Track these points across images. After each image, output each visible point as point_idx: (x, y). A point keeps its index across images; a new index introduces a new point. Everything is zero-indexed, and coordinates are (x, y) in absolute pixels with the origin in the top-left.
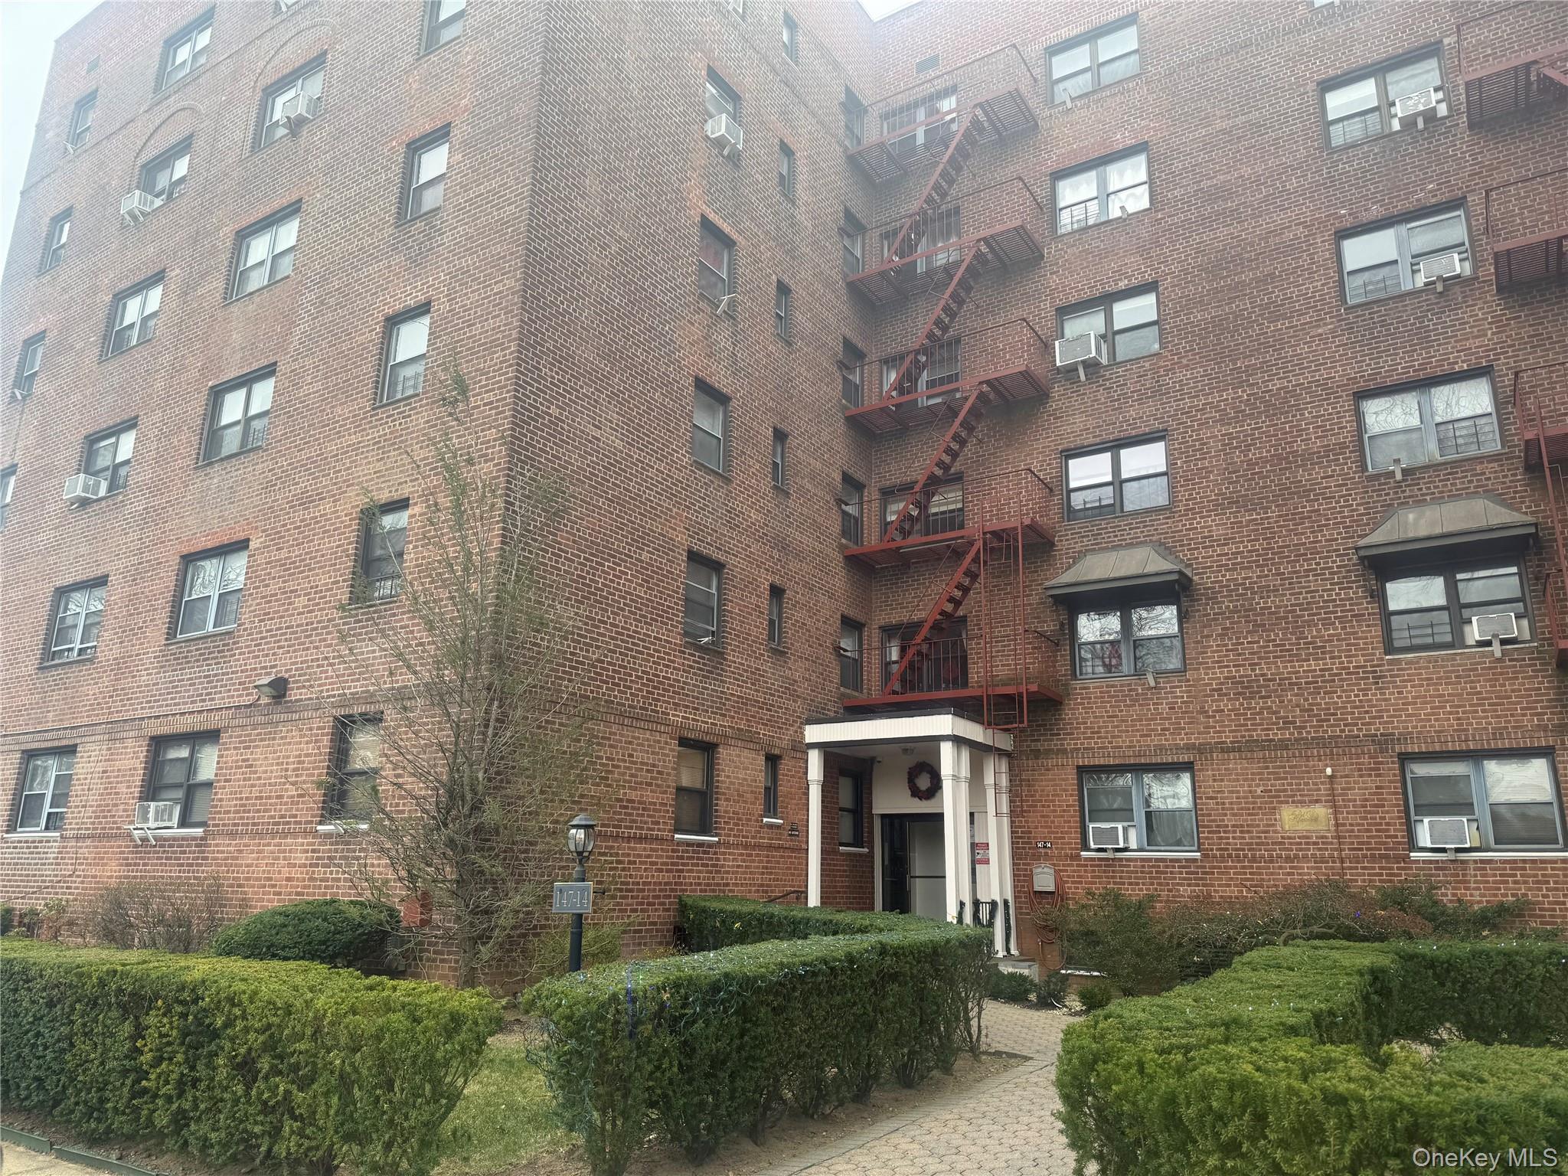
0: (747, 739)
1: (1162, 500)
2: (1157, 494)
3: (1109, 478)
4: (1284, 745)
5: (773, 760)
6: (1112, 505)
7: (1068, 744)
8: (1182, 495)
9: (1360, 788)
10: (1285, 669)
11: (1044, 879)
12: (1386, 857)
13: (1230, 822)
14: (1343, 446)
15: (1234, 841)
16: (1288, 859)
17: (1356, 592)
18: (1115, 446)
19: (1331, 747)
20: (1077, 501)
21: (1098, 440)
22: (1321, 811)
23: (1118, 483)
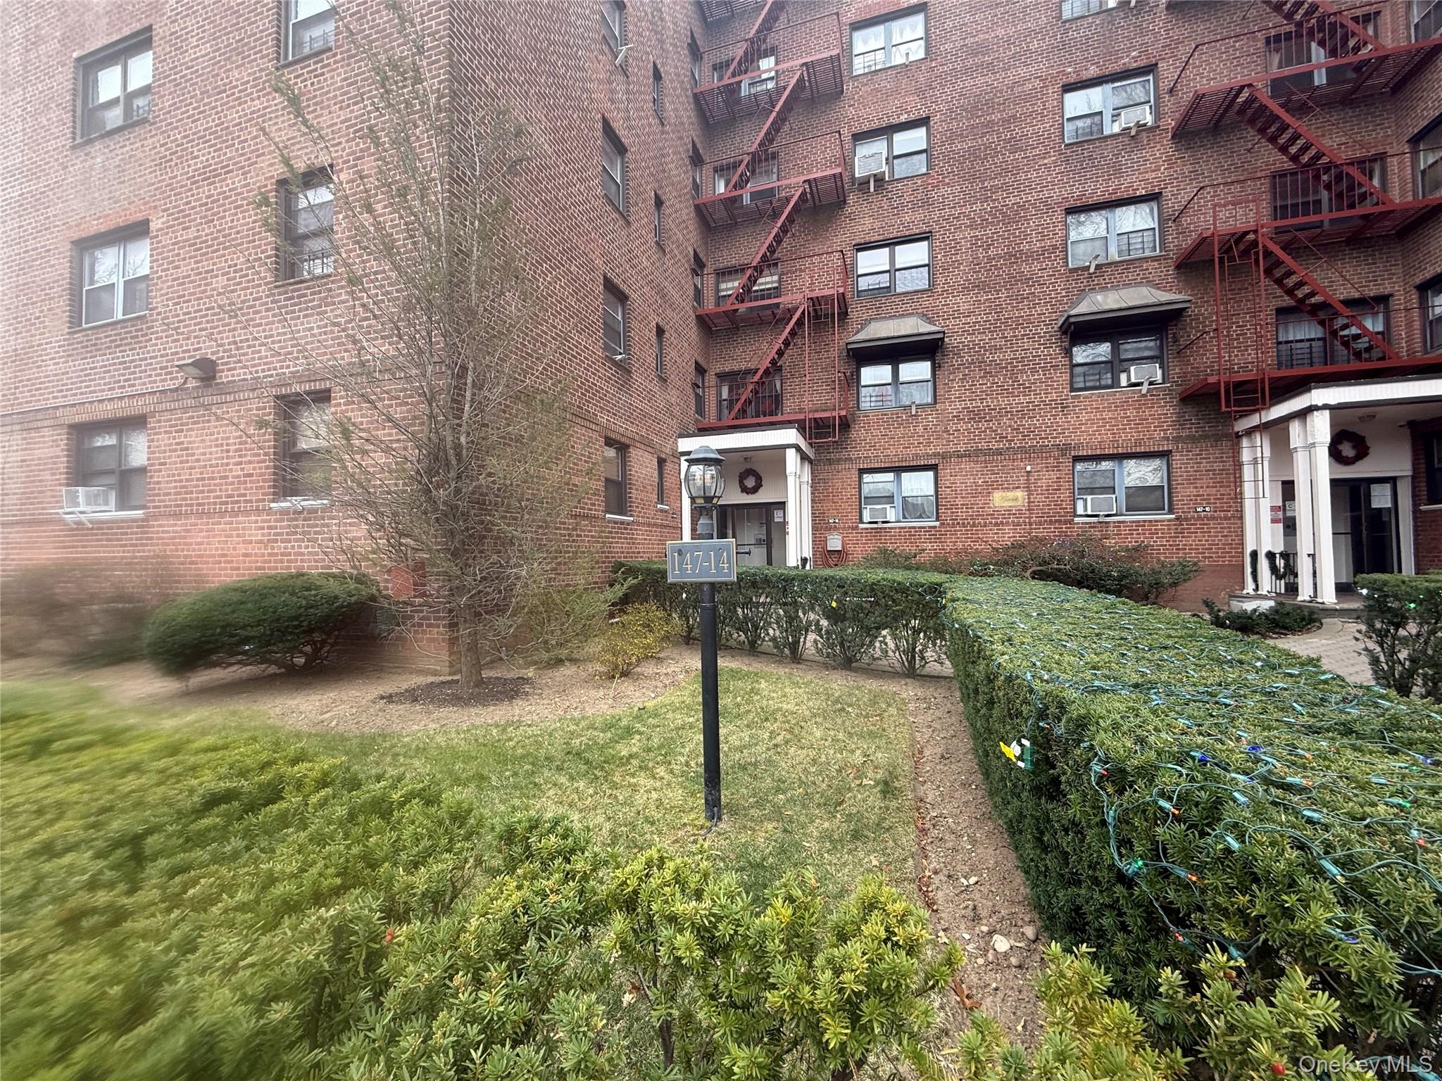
0: (648, 444)
1: (924, 284)
2: (920, 280)
3: (887, 268)
4: (999, 452)
5: (661, 462)
6: (889, 287)
7: (854, 454)
8: (940, 280)
9: (1046, 479)
10: (1003, 402)
11: (835, 543)
12: (1059, 521)
13: (959, 501)
14: (1055, 247)
15: (961, 514)
16: (996, 524)
17: (1055, 350)
18: (892, 243)
19: (1029, 453)
20: (863, 284)
21: (881, 238)
22: (1020, 494)
23: (892, 271)
